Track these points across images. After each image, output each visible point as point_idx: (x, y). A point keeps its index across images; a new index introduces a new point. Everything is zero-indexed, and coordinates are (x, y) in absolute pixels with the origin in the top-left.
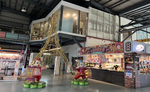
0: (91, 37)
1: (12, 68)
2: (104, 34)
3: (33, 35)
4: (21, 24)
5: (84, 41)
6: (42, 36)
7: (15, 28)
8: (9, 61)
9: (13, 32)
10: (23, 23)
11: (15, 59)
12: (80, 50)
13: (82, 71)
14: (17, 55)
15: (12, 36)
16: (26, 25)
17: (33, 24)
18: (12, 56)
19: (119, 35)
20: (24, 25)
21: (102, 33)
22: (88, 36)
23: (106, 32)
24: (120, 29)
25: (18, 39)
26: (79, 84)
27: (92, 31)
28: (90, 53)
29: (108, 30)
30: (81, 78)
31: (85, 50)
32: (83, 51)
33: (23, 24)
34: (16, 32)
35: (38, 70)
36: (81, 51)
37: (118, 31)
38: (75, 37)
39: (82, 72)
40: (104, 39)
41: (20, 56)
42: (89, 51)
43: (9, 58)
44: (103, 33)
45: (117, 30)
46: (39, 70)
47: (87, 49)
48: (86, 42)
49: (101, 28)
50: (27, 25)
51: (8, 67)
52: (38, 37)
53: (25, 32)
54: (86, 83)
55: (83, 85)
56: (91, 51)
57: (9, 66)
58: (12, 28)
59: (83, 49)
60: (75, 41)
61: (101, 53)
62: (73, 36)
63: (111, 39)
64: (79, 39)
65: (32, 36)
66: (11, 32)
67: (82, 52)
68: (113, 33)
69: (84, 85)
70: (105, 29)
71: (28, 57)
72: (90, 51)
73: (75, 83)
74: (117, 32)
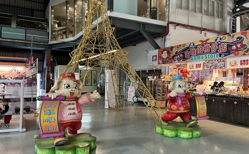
0: (178, 24)
1: (13, 97)
2: (204, 19)
3: (55, 31)
4: (29, 9)
5: (162, 34)
6: (71, 32)
7: (18, 17)
8: (4, 84)
9: (14, 25)
10: (33, 8)
11: (17, 78)
12: (157, 54)
13: (182, 101)
14: (20, 69)
15: (13, 33)
16: (39, 10)
17: (52, 8)
18: (11, 72)
19: (234, 20)
20: (35, 11)
21: (200, 15)
22: (172, 23)
23: (207, 13)
24: (236, 8)
25: (26, 40)
26: (177, 136)
27: (179, 10)
28: (184, 59)
29: (210, 10)
30: (179, 119)
31: (169, 53)
32: (165, 55)
33: (32, 10)
34: (20, 25)
35: (72, 106)
36: (160, 57)
37: (231, 11)
38: (144, 24)
39: (183, 104)
40: (204, 30)
41: (27, 70)
42: (181, 55)
43: (3, 76)
44: (202, 17)
45: (229, 9)
46: (75, 106)
47: (174, 50)
48: (167, 37)
49: (198, 5)
50: (41, 11)
51: (4, 96)
52: (64, 33)
53: (37, 25)
54: (196, 133)
55: (190, 138)
56: (185, 53)
57: (5, 93)
58: (11, 16)
59: (165, 52)
60: (145, 35)
61: (216, 56)
62: (139, 23)
63: (217, 29)
64: (152, 30)
65: (52, 31)
66: (11, 24)
67: (163, 59)
68: (221, 16)
69: (192, 138)
70: (204, 7)
71: (51, 74)
72: (183, 54)
73: (168, 133)
74: (229, 13)
